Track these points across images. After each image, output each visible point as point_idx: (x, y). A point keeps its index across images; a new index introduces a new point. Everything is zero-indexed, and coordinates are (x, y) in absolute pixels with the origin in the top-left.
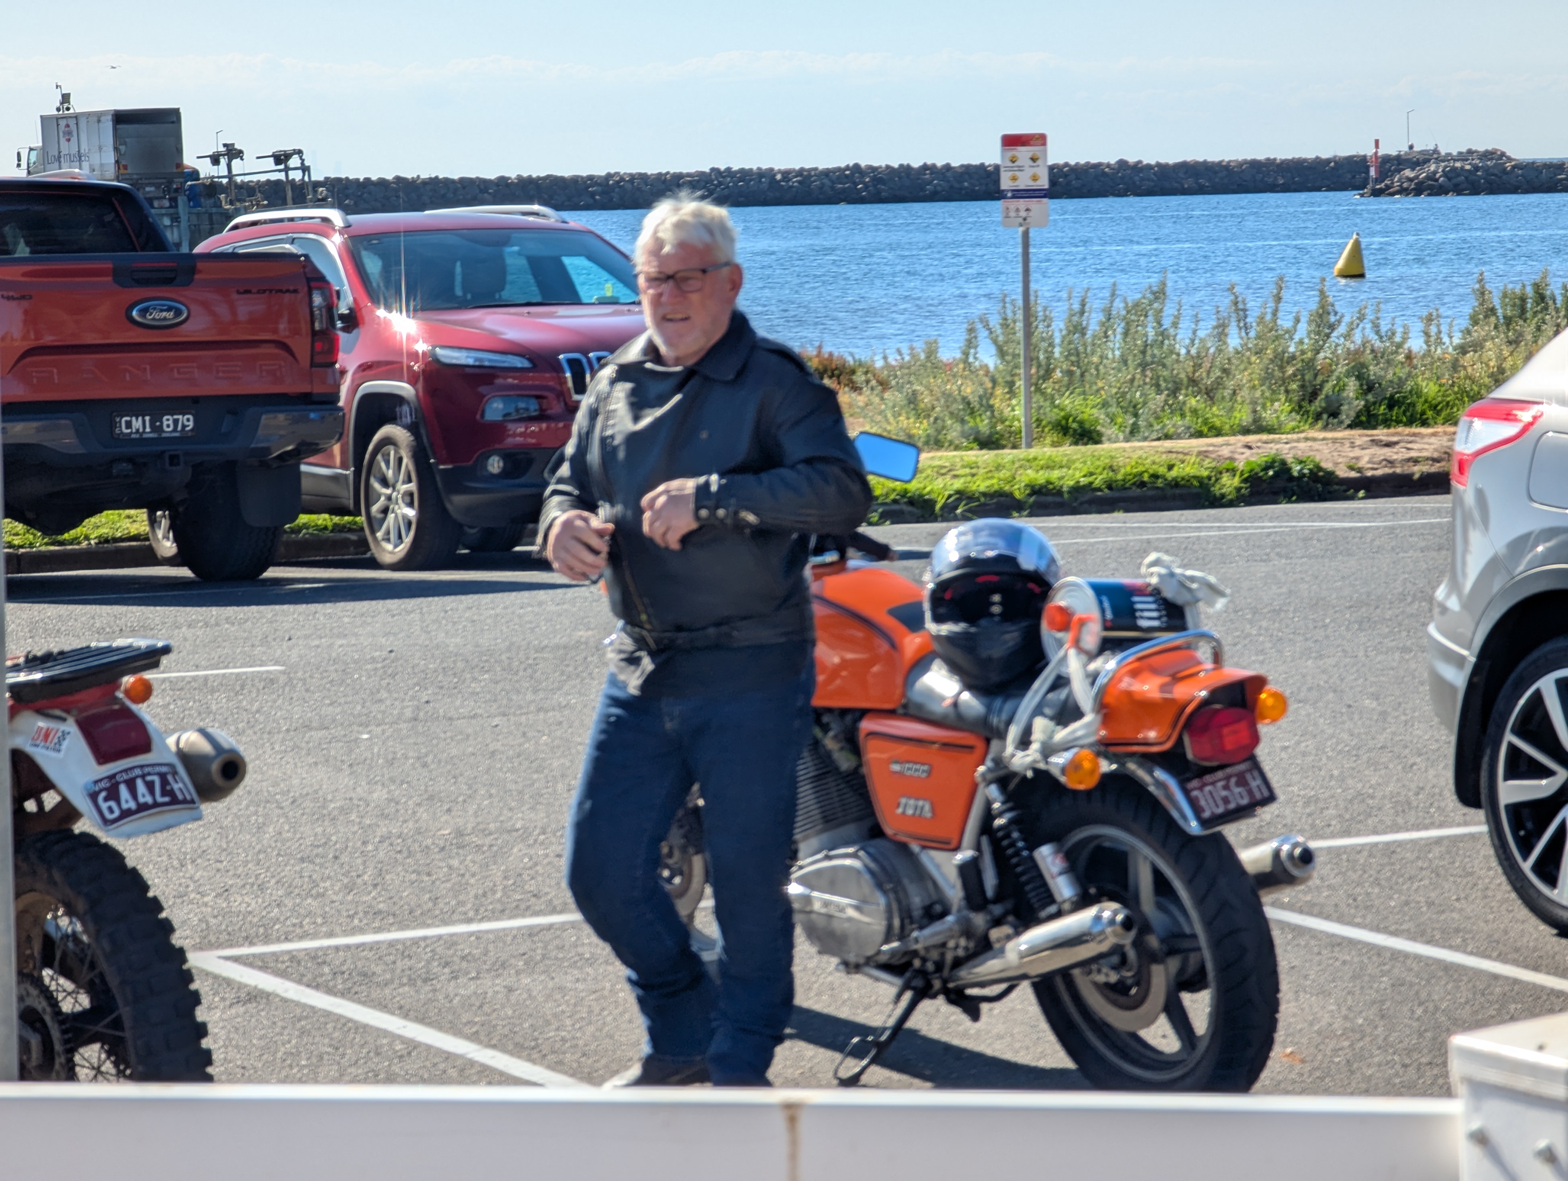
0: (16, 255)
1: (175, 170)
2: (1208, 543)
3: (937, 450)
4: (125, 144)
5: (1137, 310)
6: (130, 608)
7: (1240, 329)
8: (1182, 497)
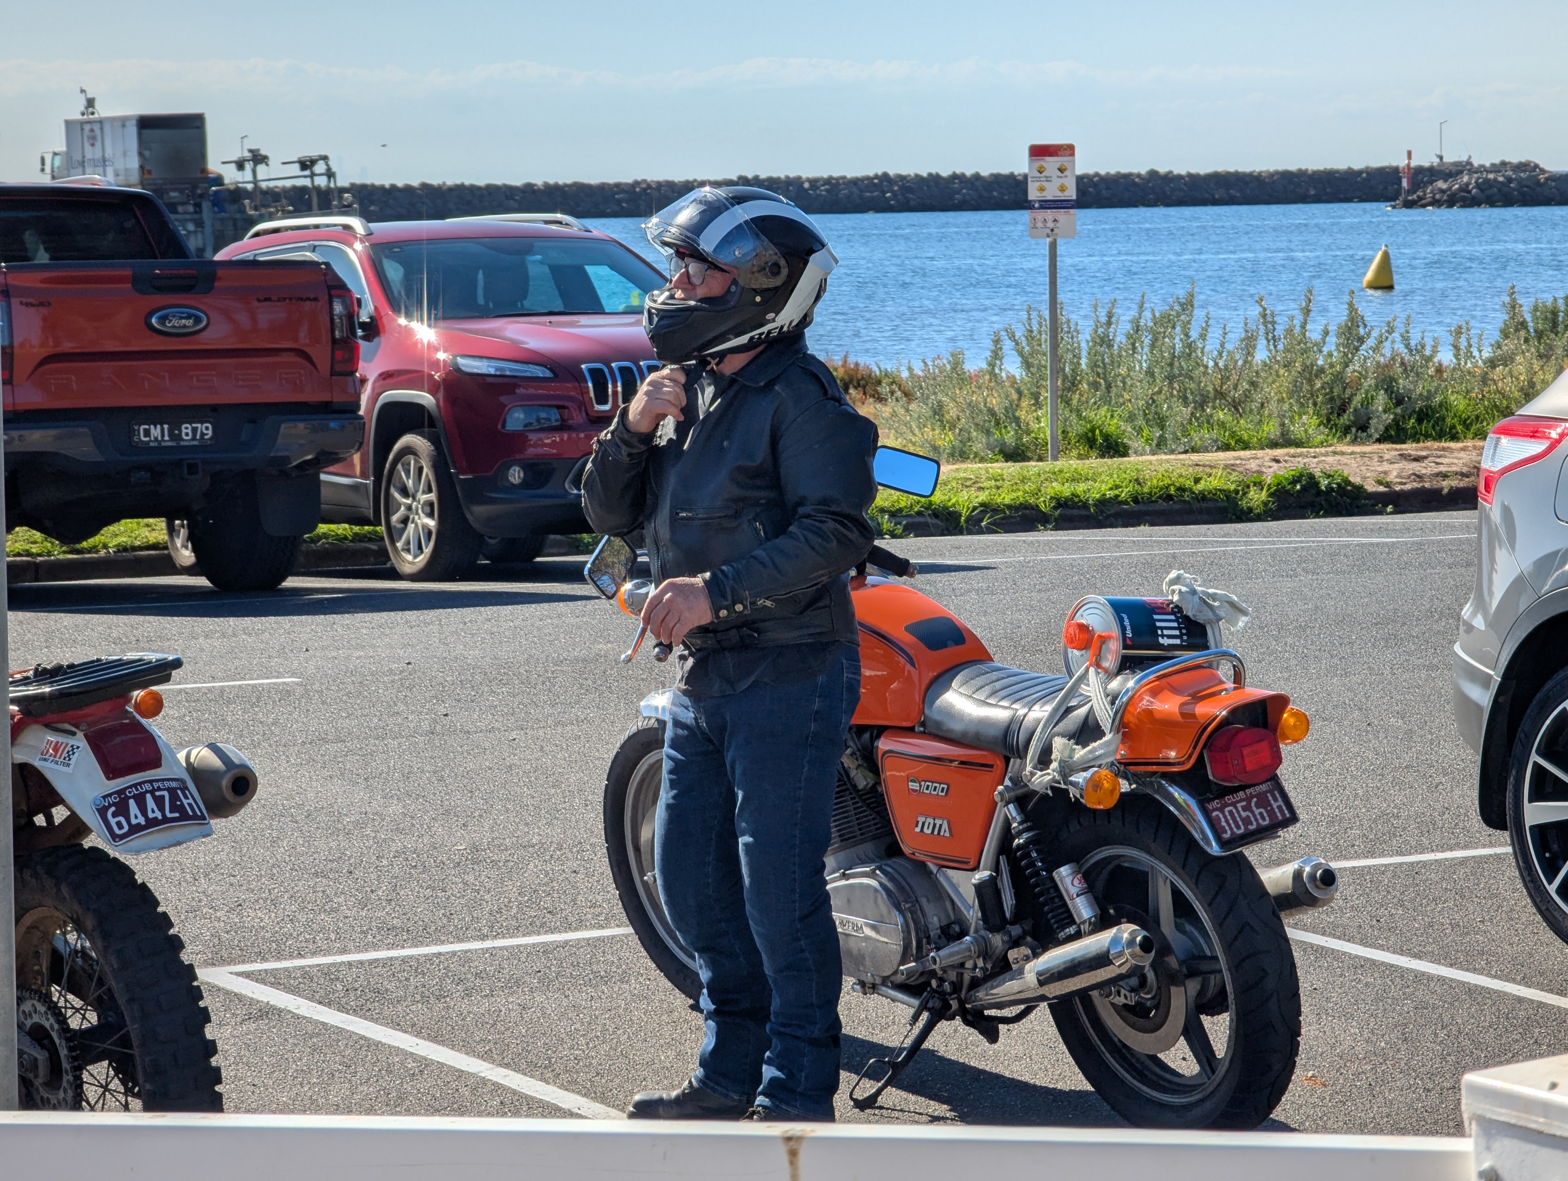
0: (36, 262)
1: (200, 175)
2: (1234, 558)
3: (963, 462)
4: (150, 149)
5: (1166, 321)
6: (147, 618)
7: (1269, 341)
8: (1209, 511)
